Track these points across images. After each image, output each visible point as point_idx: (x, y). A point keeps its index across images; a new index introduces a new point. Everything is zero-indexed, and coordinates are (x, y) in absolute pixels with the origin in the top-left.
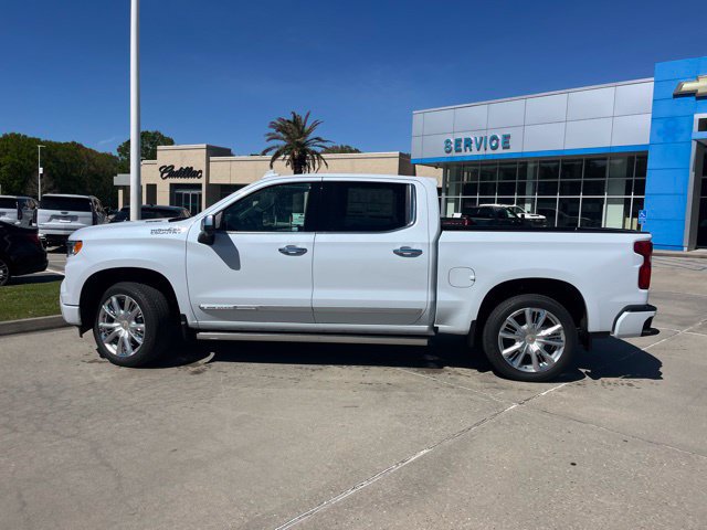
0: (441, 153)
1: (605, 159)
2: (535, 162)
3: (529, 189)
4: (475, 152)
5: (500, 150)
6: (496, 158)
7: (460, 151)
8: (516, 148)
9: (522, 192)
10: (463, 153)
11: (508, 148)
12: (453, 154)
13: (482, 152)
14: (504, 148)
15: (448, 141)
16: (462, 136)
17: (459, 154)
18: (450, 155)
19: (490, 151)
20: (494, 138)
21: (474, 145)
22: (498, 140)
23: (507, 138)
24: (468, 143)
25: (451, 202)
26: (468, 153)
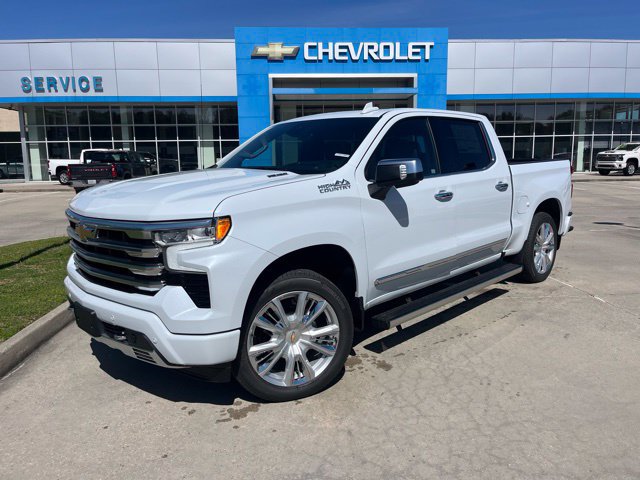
0: (18, 93)
1: (193, 107)
2: (128, 107)
3: (125, 133)
4: (61, 93)
5: (92, 93)
6: (88, 101)
7: (43, 91)
8: (110, 91)
9: (118, 136)
10: (46, 94)
11: (101, 91)
12: (34, 93)
13: (71, 93)
14: (96, 91)
15: (25, 80)
16: (44, 75)
17: (40, 95)
18: (30, 95)
19: (79, 93)
20: (83, 79)
21: (59, 86)
22: (88, 82)
23: (98, 81)
24: (52, 83)
25: (34, 147)
26: (53, 94)
